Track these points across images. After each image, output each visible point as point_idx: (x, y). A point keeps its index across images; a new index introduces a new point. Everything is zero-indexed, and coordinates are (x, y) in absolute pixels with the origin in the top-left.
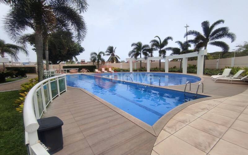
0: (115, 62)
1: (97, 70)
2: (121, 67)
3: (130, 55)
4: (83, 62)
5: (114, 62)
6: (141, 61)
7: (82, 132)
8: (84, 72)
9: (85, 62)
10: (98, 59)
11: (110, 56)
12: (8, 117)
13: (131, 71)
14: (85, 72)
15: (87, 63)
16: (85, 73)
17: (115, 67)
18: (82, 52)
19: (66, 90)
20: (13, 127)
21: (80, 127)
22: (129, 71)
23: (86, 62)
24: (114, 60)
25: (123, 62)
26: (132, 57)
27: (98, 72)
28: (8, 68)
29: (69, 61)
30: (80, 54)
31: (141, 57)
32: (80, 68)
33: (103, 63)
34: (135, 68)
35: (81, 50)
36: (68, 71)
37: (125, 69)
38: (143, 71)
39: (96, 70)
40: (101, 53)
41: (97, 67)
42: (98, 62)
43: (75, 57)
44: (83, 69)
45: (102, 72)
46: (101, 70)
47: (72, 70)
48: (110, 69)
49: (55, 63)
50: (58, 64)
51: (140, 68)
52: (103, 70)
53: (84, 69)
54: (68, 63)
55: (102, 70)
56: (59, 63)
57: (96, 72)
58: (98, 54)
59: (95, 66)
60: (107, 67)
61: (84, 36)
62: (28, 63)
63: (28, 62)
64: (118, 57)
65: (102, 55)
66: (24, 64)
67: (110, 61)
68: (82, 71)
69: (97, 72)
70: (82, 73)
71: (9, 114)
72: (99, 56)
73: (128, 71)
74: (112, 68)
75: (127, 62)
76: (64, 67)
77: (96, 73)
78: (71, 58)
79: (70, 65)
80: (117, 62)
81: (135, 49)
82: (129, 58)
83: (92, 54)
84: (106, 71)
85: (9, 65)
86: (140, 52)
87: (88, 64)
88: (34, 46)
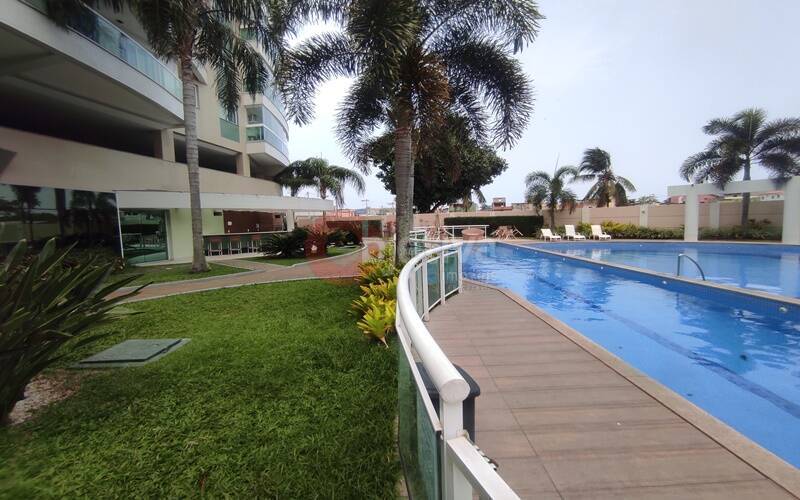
0: (612, 204)
1: (549, 230)
2: (643, 222)
3: (687, 170)
4: (499, 204)
5: (609, 201)
6: (747, 196)
7: (521, 430)
8: (505, 236)
9: (504, 204)
10: (552, 195)
11: (596, 180)
12: (342, 341)
13: (692, 235)
14: (507, 237)
15: (511, 209)
16: (507, 241)
17: (615, 221)
18: (499, 173)
19: (460, 287)
20: (352, 367)
21: (517, 415)
22: (682, 238)
23: (508, 204)
24: (607, 197)
25: (648, 201)
26: (700, 181)
27: (551, 236)
28: (330, 224)
29: (460, 202)
30: (492, 182)
31: (747, 177)
32: (492, 225)
33: (567, 208)
34: (714, 224)
35: (498, 167)
36: (458, 234)
37: (658, 230)
38: (760, 239)
39: (543, 230)
40: (562, 171)
41: (548, 220)
42: (552, 204)
43: (477, 190)
44: (501, 228)
45: (566, 238)
46: (562, 231)
47: (469, 230)
48: (596, 230)
49: (424, 208)
50: (432, 211)
51: (739, 224)
52: (570, 230)
53: (505, 228)
54: (459, 208)
55: (564, 232)
56: (435, 208)
57: (543, 238)
58: (552, 177)
59: (542, 217)
60: (585, 221)
61: (522, 123)
62: (365, 211)
63: (365, 207)
64: (627, 183)
65: (566, 178)
66: (357, 213)
67: (591, 201)
68: (497, 232)
69: (548, 239)
70: (499, 240)
71: (343, 332)
72: (557, 183)
73: (675, 238)
74: (602, 225)
75: (668, 202)
76: (448, 221)
77: (545, 242)
78: (465, 194)
79: (462, 214)
80: (622, 201)
81: (719, 145)
82: (685, 183)
83: (531, 179)
84: (580, 236)
85: (332, 217)
86: (744, 157)
87: (515, 210)
88: (381, 167)
